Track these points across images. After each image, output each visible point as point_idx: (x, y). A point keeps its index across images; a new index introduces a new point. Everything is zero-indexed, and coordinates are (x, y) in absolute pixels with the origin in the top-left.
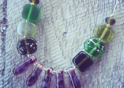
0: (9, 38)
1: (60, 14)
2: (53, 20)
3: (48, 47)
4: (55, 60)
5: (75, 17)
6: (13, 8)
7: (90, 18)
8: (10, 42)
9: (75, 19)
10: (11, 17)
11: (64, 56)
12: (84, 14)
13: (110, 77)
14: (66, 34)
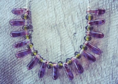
2: (66, 24)
4: (69, 54)
9: (82, 22)
13: (110, 64)
14: (76, 34)
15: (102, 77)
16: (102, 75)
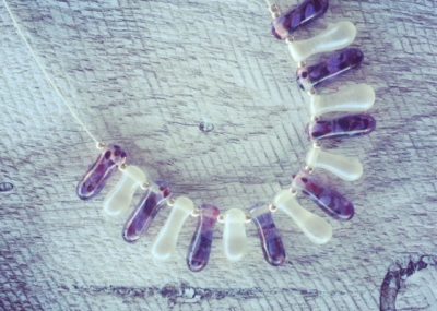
0: (218, 280)
3: (241, 174)
5: (159, 101)
6: (132, 270)
7: (161, 61)
8: (226, 276)
10: (158, 274)
11: (265, 130)
12: (150, 75)
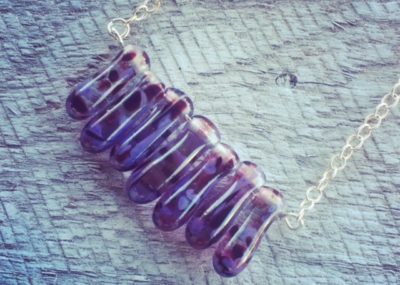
1: (371, 55)
2: (347, 29)
4: (182, 44)
9: (353, 117)
13: (125, 262)
14: (288, 83)
15: (54, 218)
16: (69, 218)
